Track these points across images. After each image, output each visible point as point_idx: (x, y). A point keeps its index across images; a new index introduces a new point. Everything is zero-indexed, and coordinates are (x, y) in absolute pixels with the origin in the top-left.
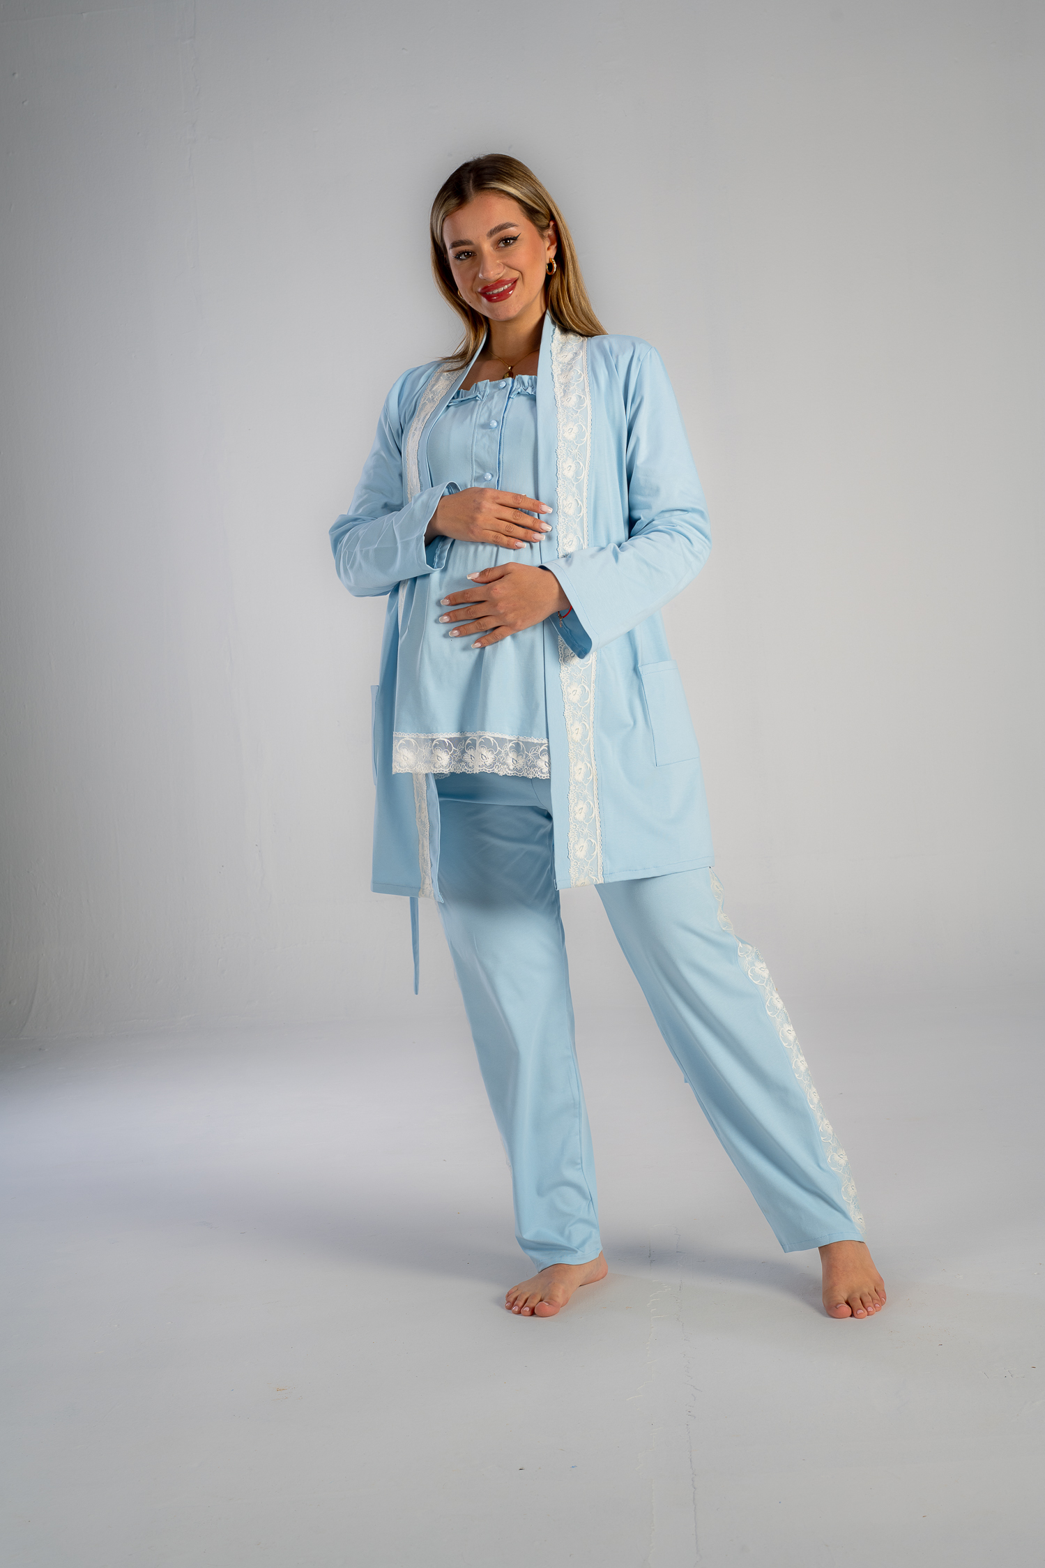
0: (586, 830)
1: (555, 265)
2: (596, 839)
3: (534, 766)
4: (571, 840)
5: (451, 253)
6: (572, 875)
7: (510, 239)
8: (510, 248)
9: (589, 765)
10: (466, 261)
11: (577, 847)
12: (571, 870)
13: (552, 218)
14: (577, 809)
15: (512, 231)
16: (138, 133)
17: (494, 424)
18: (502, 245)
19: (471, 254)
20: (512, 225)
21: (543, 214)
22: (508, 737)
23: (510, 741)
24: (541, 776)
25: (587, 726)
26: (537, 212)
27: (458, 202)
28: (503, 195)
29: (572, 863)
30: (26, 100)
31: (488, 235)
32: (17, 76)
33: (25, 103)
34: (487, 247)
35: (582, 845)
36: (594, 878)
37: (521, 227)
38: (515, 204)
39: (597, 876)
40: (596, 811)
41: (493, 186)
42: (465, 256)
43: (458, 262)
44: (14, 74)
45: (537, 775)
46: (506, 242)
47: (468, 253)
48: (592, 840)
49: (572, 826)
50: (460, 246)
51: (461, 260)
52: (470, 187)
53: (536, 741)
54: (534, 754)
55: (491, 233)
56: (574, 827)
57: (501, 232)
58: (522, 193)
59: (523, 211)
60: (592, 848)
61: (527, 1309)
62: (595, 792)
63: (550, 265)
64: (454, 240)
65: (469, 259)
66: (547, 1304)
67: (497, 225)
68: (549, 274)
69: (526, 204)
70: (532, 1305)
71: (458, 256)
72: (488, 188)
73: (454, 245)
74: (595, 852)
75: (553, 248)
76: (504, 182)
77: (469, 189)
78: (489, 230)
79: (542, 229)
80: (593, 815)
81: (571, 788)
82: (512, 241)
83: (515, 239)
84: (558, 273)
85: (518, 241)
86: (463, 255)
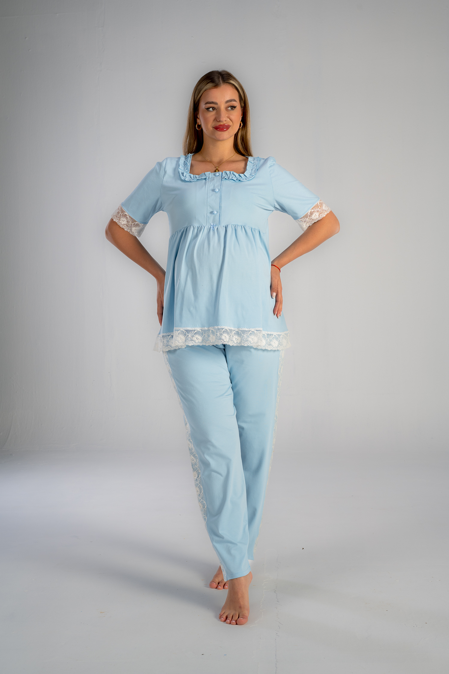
1: (242, 125)
3: (247, 341)
8: (232, 111)
10: (212, 111)
15: (234, 104)
16: (77, 66)
17: (217, 190)
18: (229, 109)
19: (215, 109)
20: (235, 101)
22: (233, 329)
23: (234, 330)
24: (250, 345)
27: (214, 85)
28: (234, 87)
30: (30, 49)
31: (224, 103)
32: (27, 38)
33: (30, 51)
37: (237, 103)
38: (237, 92)
41: (231, 82)
43: (207, 112)
44: (26, 38)
45: (248, 345)
46: (231, 108)
51: (210, 111)
52: (221, 82)
53: (247, 330)
54: (247, 335)
58: (240, 89)
59: (239, 97)
61: (234, 621)
64: (207, 101)
67: (229, 99)
68: (239, 128)
69: (240, 93)
70: (236, 618)
72: (228, 82)
75: (242, 117)
78: (226, 100)
83: (234, 107)
85: (235, 109)
86: (212, 108)
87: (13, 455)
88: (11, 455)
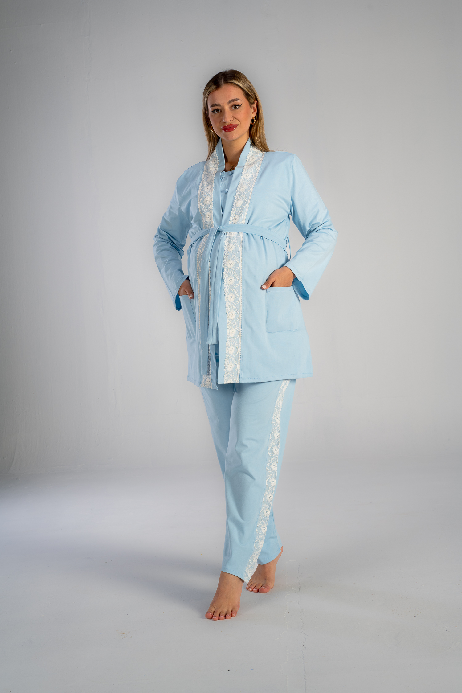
0: (234, 359)
1: (255, 121)
2: (238, 363)
4: (226, 362)
5: (210, 109)
6: (225, 378)
7: (237, 106)
8: (237, 110)
9: (238, 330)
10: (217, 114)
11: (228, 366)
12: (225, 376)
13: (256, 99)
14: (230, 349)
15: (238, 102)
16: (65, 77)
18: (233, 108)
19: (219, 111)
20: (239, 100)
21: (252, 97)
25: (238, 312)
26: (250, 96)
27: (216, 87)
28: (236, 86)
29: (226, 373)
30: (15, 62)
31: (228, 103)
32: (12, 51)
33: (15, 64)
34: (227, 108)
35: (231, 365)
36: (235, 380)
37: (243, 101)
38: (241, 91)
39: (237, 379)
40: (239, 351)
41: (232, 82)
42: (217, 111)
43: (213, 114)
44: (10, 51)
46: (235, 107)
47: (218, 110)
48: (236, 363)
49: (227, 356)
50: (215, 106)
51: (215, 113)
52: (222, 82)
55: (230, 102)
56: (228, 357)
57: (234, 102)
58: (244, 86)
59: (244, 94)
60: (235, 366)
62: (240, 342)
63: (253, 120)
64: (213, 104)
65: (219, 113)
66: (264, 588)
67: (232, 99)
68: (252, 124)
69: (246, 91)
70: (258, 588)
71: (213, 111)
72: (230, 82)
73: (212, 106)
74: (237, 369)
75: (256, 113)
76: (237, 80)
77: (221, 82)
78: (229, 101)
79: (251, 103)
80: (238, 352)
81: (228, 339)
82: (238, 107)
83: (239, 106)
84: (256, 124)
85: (240, 107)
86: (216, 111)
87: (20, 479)
88: (17, 479)
